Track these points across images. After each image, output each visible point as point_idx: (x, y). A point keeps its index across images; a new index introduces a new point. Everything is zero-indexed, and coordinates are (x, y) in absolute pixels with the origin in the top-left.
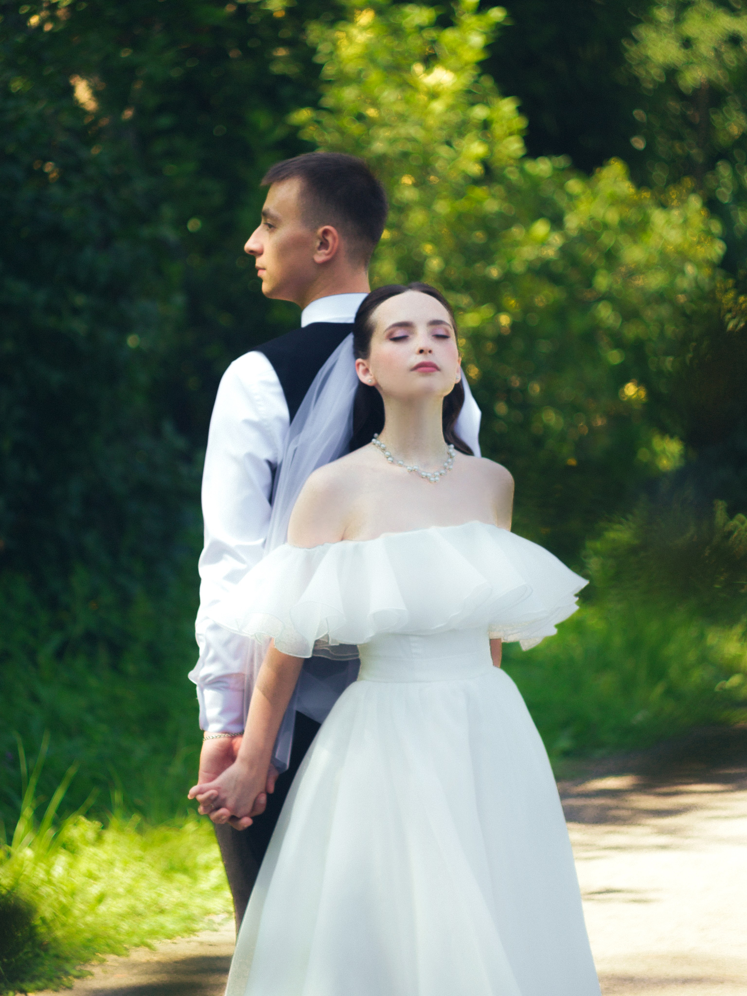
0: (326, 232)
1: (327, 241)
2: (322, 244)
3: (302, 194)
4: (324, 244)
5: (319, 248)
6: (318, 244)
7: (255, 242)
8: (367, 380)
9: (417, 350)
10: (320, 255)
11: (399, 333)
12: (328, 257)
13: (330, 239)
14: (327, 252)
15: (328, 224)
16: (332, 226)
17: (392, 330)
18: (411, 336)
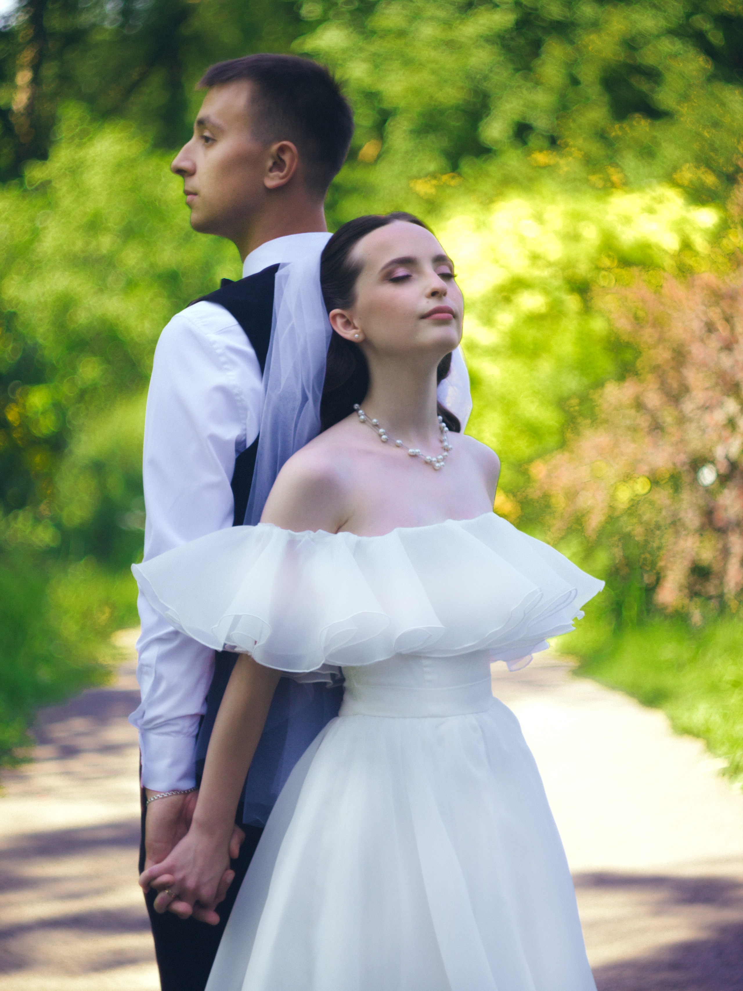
0: (282, 149)
1: (283, 161)
2: (275, 164)
3: (253, 100)
4: (278, 164)
5: (271, 170)
6: (270, 163)
7: (186, 159)
8: (350, 334)
9: (429, 291)
10: (272, 179)
11: (401, 272)
12: (283, 181)
13: (287, 158)
14: (281, 174)
15: (285, 139)
16: (291, 141)
17: (390, 268)
18: (414, 276)
